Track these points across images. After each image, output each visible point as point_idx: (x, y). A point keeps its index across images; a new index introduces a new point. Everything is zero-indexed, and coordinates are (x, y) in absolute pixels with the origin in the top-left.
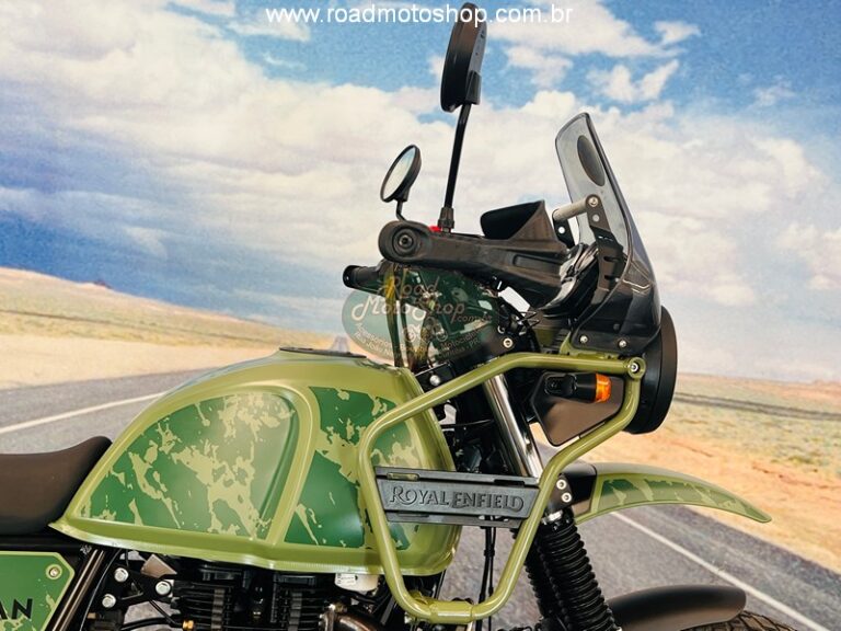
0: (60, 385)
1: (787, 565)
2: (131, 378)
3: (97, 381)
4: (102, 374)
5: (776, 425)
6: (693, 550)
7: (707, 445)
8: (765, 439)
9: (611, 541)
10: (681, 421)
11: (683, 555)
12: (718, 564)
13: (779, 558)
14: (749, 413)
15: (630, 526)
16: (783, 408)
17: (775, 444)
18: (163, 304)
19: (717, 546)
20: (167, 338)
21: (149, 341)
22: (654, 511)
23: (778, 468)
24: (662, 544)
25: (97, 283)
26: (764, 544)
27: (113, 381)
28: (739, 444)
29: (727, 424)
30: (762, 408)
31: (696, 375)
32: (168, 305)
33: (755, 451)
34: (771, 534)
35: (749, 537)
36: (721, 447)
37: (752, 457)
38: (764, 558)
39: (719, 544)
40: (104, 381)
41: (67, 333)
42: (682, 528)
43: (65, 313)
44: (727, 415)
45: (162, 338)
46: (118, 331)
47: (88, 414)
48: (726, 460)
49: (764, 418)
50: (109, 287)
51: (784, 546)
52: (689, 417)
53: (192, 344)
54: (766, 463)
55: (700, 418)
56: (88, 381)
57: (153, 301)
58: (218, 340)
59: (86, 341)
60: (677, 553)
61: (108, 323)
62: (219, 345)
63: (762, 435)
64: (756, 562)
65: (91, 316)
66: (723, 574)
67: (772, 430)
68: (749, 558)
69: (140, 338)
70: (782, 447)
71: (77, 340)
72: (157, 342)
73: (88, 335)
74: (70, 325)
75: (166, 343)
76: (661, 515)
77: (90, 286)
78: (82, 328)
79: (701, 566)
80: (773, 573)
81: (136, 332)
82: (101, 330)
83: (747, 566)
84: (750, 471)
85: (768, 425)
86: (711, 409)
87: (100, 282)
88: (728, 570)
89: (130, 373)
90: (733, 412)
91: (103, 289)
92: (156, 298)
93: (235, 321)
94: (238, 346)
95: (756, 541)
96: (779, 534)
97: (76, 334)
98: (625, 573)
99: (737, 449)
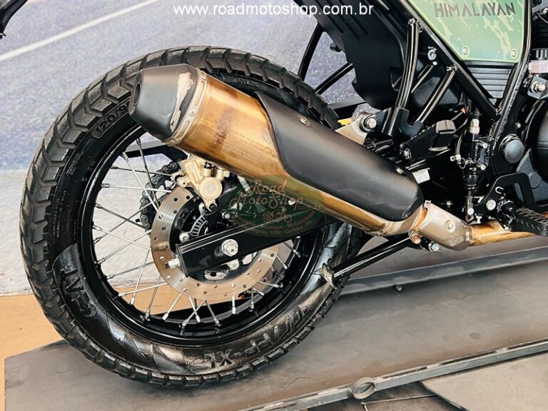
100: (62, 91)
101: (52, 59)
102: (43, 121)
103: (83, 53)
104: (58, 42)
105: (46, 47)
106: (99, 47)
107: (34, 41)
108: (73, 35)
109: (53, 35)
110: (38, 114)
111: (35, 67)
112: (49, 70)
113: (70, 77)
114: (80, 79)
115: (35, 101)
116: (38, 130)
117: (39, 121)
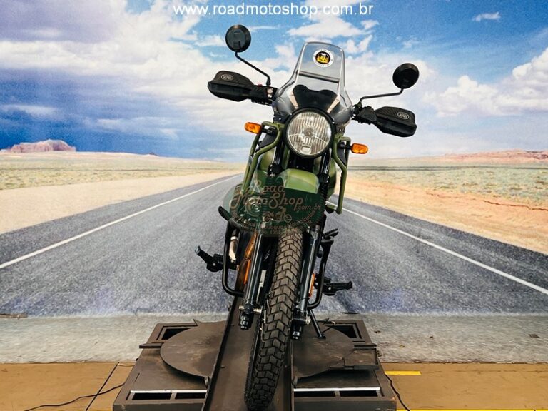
0: (139, 199)
1: (447, 233)
2: (168, 192)
3: (154, 195)
4: (156, 192)
5: (433, 174)
6: (408, 232)
7: (406, 187)
8: (429, 181)
9: (374, 232)
10: (395, 178)
11: (404, 235)
12: (418, 236)
13: (443, 230)
14: (421, 172)
15: (381, 226)
16: (434, 167)
17: (434, 182)
18: (178, 159)
19: (417, 228)
20: (183, 173)
21: (175, 175)
22: (389, 218)
23: (436, 192)
24: (395, 231)
25: (151, 154)
26: (436, 225)
27: (161, 194)
28: (419, 184)
29: (413, 177)
30: (426, 169)
31: (399, 159)
32: (181, 159)
33: (426, 187)
34: (438, 220)
35: (430, 223)
36: (412, 187)
37: (426, 189)
38: (437, 231)
39: (418, 228)
40: (157, 195)
41: (140, 177)
42: (402, 223)
43: (139, 168)
44: (413, 173)
45: (180, 173)
46: (161, 173)
47: (152, 210)
48: (415, 192)
49: (427, 172)
50: (156, 155)
51: (444, 225)
52: (397, 176)
53: (192, 174)
54: (432, 191)
55: (402, 176)
56: (151, 196)
57: (175, 158)
58: (204, 171)
59: (148, 179)
60: (402, 234)
61: (157, 170)
62: (204, 173)
63: (428, 180)
64: (434, 233)
65: (150, 168)
66: (421, 240)
67: (432, 177)
68: (431, 232)
69: (171, 174)
70: (436, 183)
71: (145, 179)
72: (179, 175)
73: (150, 176)
74: (142, 173)
75: (182, 175)
76: (393, 219)
77: (149, 155)
78: (146, 173)
79: (412, 238)
80: (442, 237)
81: (169, 172)
82: (154, 173)
83: (431, 235)
84: (425, 195)
85: (430, 175)
86: (406, 172)
87: (152, 154)
88: (424, 238)
89: (169, 189)
90: (415, 172)
91: (154, 156)
92: (176, 157)
93: (209, 162)
94: (211, 172)
95: (433, 224)
96: (442, 220)
97: (144, 176)
98: (382, 246)
99: (419, 187)
100: (82, 267)
101: (77, 248)
102: (70, 285)
103: (96, 244)
104: (81, 238)
105: (74, 241)
106: (105, 240)
107: (68, 238)
108: (91, 234)
109: (79, 234)
110: (67, 281)
111: (67, 253)
112: (76, 254)
113: (87, 259)
114: (93, 260)
115: (66, 273)
116: (66, 291)
117: (68, 286)
